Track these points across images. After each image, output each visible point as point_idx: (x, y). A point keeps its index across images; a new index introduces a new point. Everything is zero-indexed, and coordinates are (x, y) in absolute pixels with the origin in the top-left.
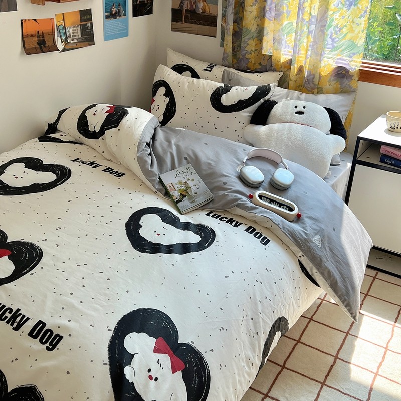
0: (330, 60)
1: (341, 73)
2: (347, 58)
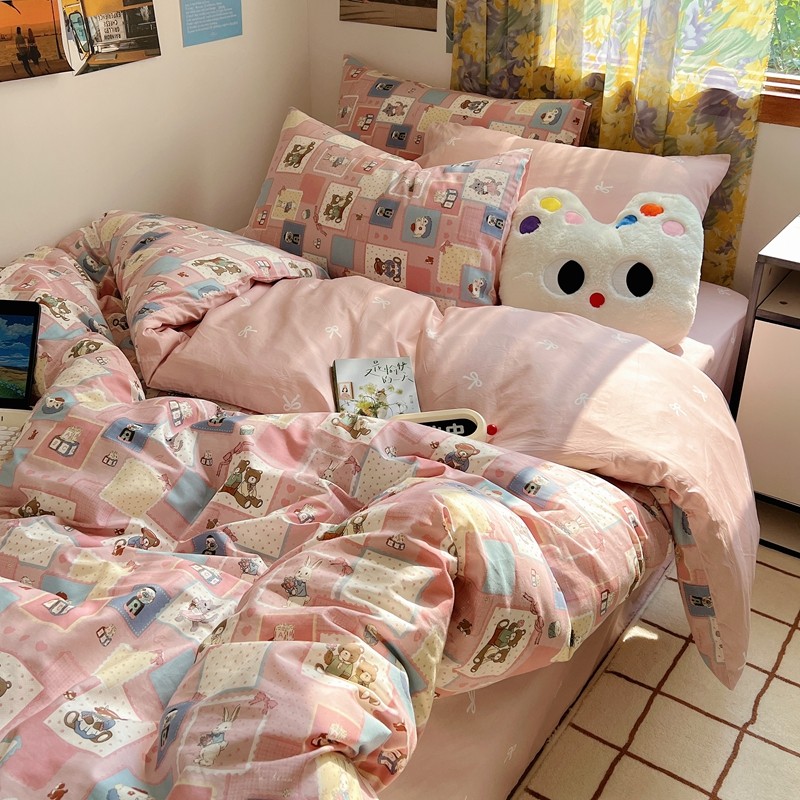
0: (692, 74)
1: (719, 105)
2: (732, 70)
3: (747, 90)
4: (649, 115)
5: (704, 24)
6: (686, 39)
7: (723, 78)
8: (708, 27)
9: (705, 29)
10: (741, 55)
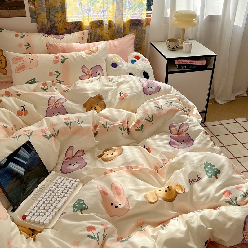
0: (128, 16)
1: (136, 23)
2: (138, 13)
3: (143, 18)
4: (120, 29)
5: (130, 2)
6: (127, 7)
7: (136, 16)
8: (131, 2)
9: (130, 3)
10: (140, 9)
